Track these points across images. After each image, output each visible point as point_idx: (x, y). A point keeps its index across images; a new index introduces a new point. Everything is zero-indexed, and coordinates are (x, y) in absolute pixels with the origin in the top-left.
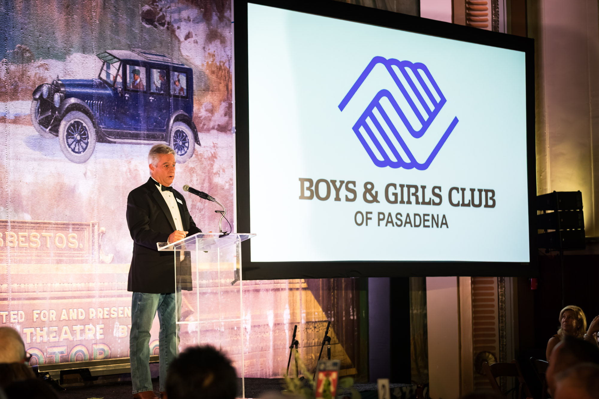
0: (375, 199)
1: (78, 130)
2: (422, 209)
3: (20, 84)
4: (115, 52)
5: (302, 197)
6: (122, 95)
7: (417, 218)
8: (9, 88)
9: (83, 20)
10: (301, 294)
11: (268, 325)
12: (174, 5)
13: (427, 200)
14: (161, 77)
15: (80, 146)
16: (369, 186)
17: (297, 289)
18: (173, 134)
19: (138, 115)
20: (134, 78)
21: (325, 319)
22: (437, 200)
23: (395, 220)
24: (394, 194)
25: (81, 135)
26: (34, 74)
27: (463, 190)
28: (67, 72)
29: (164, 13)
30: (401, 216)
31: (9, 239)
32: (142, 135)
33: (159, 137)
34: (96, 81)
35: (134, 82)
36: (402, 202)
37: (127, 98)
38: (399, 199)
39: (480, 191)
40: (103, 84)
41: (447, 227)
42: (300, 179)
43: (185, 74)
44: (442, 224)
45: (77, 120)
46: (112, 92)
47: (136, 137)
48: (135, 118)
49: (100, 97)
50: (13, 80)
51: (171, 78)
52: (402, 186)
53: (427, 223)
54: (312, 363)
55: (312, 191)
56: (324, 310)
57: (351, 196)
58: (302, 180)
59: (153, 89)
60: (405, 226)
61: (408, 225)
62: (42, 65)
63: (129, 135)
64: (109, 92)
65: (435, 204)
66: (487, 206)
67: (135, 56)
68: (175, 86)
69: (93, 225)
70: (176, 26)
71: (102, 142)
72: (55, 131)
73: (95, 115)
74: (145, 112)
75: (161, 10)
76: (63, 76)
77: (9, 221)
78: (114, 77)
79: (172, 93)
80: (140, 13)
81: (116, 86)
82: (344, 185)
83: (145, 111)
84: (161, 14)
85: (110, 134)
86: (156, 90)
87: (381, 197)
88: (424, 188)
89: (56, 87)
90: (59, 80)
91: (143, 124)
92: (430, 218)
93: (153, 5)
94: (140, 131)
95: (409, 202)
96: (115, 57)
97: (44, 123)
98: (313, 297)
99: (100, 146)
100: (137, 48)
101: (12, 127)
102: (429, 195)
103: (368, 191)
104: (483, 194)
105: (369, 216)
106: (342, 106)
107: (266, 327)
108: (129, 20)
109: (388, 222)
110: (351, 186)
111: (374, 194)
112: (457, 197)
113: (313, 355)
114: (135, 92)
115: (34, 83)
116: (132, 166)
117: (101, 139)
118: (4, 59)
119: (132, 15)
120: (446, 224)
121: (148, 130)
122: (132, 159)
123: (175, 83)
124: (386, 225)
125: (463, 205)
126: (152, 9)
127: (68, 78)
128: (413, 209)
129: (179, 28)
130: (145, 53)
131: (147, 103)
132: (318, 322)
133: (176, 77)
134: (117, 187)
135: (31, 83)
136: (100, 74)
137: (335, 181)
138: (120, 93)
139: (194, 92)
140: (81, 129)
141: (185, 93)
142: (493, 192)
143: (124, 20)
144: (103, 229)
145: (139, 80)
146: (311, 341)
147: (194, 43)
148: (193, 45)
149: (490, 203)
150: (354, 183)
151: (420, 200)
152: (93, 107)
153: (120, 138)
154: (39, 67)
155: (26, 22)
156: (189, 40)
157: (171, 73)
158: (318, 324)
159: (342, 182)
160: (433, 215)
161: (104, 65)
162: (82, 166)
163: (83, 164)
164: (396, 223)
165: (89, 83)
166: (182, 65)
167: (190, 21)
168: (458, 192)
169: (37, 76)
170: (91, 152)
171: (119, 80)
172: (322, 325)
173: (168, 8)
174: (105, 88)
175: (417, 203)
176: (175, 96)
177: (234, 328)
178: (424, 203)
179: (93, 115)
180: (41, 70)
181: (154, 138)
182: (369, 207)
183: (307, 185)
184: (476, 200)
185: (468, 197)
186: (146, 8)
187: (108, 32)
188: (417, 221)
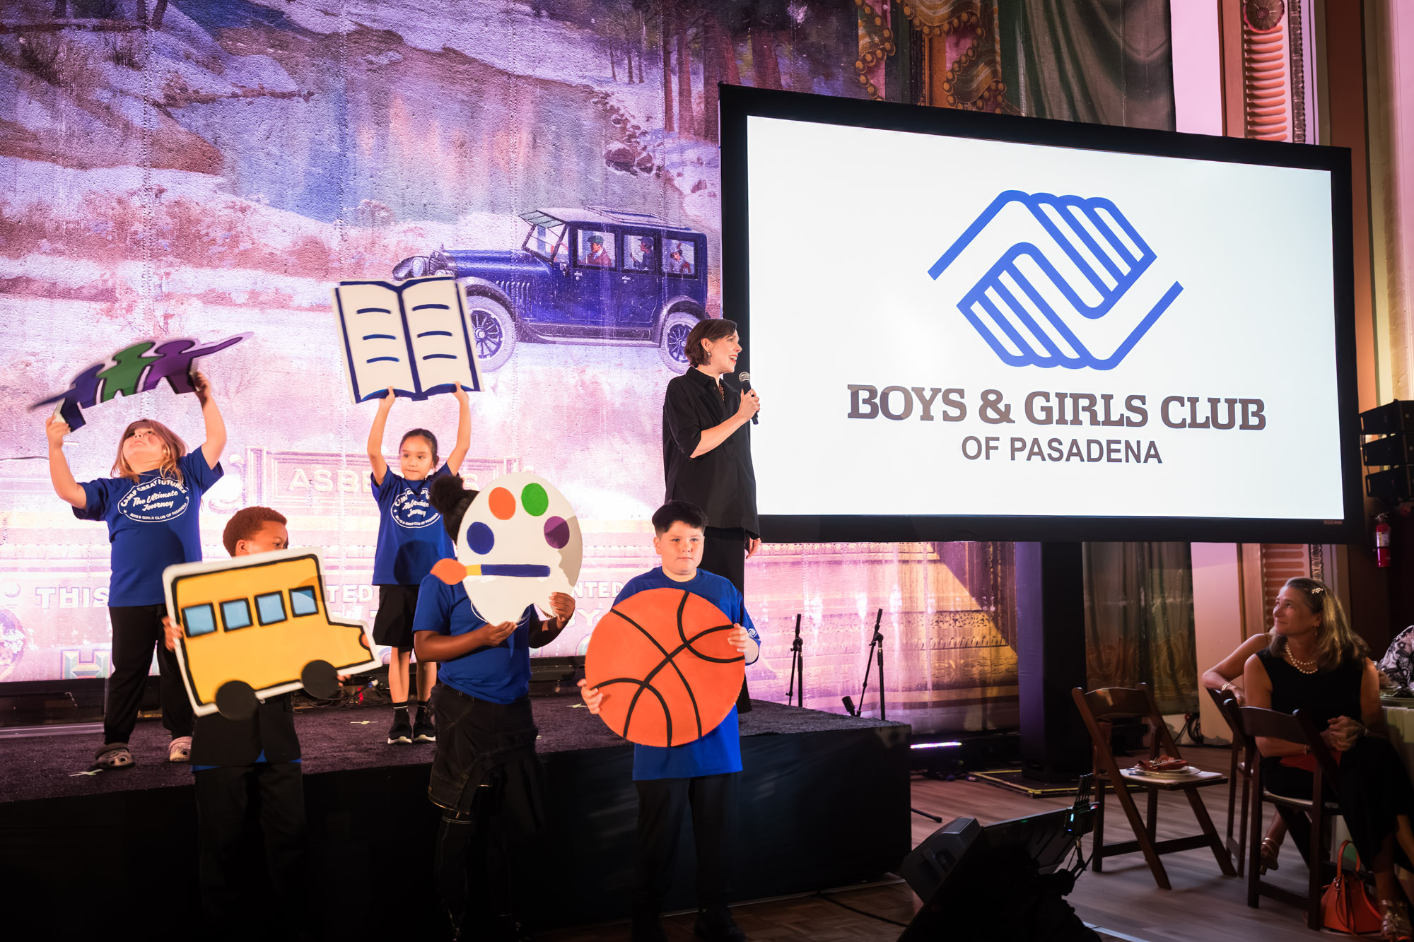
0: (1005, 417)
1: (480, 323)
2: (1104, 434)
3: (367, 256)
4: (554, 211)
5: (855, 414)
6: (568, 273)
7: (1095, 447)
8: (348, 262)
9: (493, 164)
10: (926, 569)
11: (856, 614)
12: (671, 141)
13: (1115, 417)
14: (645, 246)
15: (485, 347)
16: (992, 397)
17: (919, 562)
18: (667, 331)
19: (600, 303)
20: (592, 248)
21: (976, 607)
22: (1137, 418)
23: (1046, 450)
24: (1043, 409)
25: (486, 332)
26: (395, 243)
27: (1194, 401)
28: (460, 240)
29: (651, 154)
30: (1060, 443)
31: (342, 480)
32: (607, 332)
33: (639, 335)
34: (518, 252)
35: (591, 256)
36: (1062, 421)
37: (577, 278)
38: (1056, 416)
39: (1230, 403)
40: (532, 258)
41: (1160, 461)
42: (849, 387)
43: (692, 243)
44: (1148, 456)
45: (478, 309)
46: (550, 269)
47: (596, 334)
48: (594, 309)
49: (524, 277)
50: (354, 251)
51: (664, 248)
52: (1061, 397)
53: (1114, 456)
54: (949, 674)
55: (874, 406)
56: (973, 594)
57: (954, 412)
58: (854, 391)
59: (629, 264)
60: (1068, 459)
61: (1075, 459)
62: (410, 230)
63: (581, 332)
64: (543, 268)
65: (1130, 423)
66: (1245, 426)
67: (592, 217)
68: (673, 260)
69: (509, 462)
70: (674, 172)
71: (530, 341)
73: (515, 302)
74: (612, 299)
75: (644, 148)
76: (452, 245)
77: (343, 454)
78: (552, 247)
79: (665, 270)
80: (604, 153)
81: (556, 260)
82: (940, 396)
83: (612, 297)
84: (644, 154)
85: (543, 331)
86: (635, 265)
87: (1018, 412)
88: (1107, 398)
89: (438, 261)
90: (444, 251)
91: (608, 316)
92: (1122, 447)
93: (630, 142)
94: (603, 325)
95: (1076, 421)
96: (555, 219)
98: (951, 575)
99: (523, 347)
100: (598, 205)
102: (1118, 409)
103: (986, 404)
104: (1238, 407)
105: (992, 443)
106: (936, 271)
107: (853, 617)
108: (582, 164)
109: (1031, 453)
110: (954, 397)
111: (1003, 409)
112: (1178, 413)
113: (952, 663)
114: (594, 269)
115: (397, 256)
116: (587, 377)
117: (525, 336)
118: (338, 221)
119: (589, 156)
120: (1157, 456)
121: (618, 324)
122: (587, 366)
123: (672, 256)
124: (1029, 459)
125: (1194, 424)
126: (627, 148)
127: (461, 248)
128: (1085, 432)
129: (679, 175)
130: (612, 212)
131: (617, 286)
132: (962, 611)
133: (675, 246)
134: (557, 408)
135: (388, 255)
136: (525, 243)
137: (923, 389)
138: (564, 270)
139: (709, 268)
140: (487, 322)
141: (693, 271)
142: (1259, 403)
143: (573, 163)
144: (529, 468)
145: (600, 252)
146: (947, 640)
147: (710, 196)
148: (707, 199)
149: (1254, 421)
150: (961, 392)
151: (1101, 417)
152: (510, 291)
153: (564, 336)
154: (404, 232)
155: (381, 167)
156: (699, 193)
157: (664, 241)
158: (962, 615)
159: (935, 391)
160: (1127, 443)
161: (533, 229)
163: (491, 373)
164: (1050, 455)
165: (503, 256)
166: (686, 229)
167: (702, 164)
168: (1183, 405)
169: (402, 245)
170: (507, 356)
171: (563, 251)
172: (969, 617)
173: (659, 145)
174: (534, 263)
175: (1094, 421)
176: (673, 276)
177: (791, 618)
178: (1108, 422)
179: (510, 302)
180: (410, 236)
181: (630, 336)
182: (992, 430)
183: (864, 395)
184: (1223, 418)
185: (1204, 412)
186: (616, 146)
187: (542, 182)
188: (1095, 452)
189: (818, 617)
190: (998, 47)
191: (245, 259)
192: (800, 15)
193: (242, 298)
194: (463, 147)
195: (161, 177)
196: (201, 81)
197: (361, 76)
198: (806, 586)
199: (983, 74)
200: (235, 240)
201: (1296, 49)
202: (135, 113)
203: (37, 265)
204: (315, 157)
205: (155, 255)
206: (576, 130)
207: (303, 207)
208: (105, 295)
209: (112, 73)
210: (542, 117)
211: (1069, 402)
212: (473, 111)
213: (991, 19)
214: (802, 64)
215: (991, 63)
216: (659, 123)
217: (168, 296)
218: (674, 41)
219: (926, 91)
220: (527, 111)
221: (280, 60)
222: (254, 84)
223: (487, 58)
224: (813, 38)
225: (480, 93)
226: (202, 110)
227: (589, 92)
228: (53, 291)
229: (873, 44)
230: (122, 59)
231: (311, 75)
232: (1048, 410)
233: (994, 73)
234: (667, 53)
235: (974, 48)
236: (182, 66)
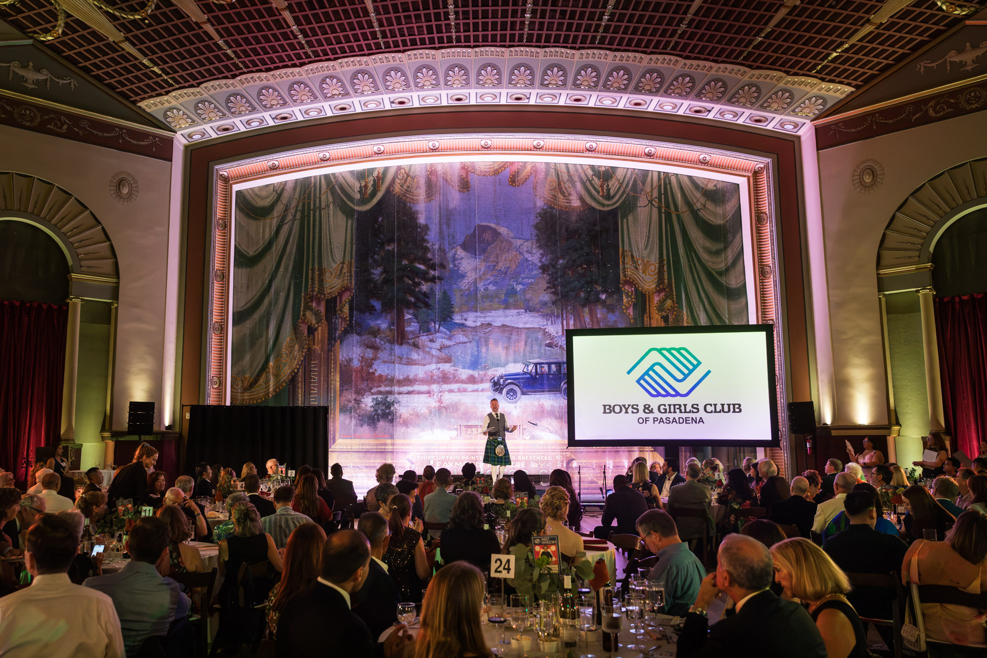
0: (651, 412)
1: (512, 391)
2: (684, 415)
3: (484, 377)
4: (531, 361)
5: (605, 412)
8: (479, 380)
9: (515, 351)
12: (563, 338)
13: (688, 410)
14: (556, 367)
15: (513, 397)
16: (647, 406)
18: (563, 389)
19: (544, 383)
20: (542, 369)
22: (696, 411)
23: (665, 421)
25: (513, 393)
26: (490, 374)
27: (715, 405)
28: (506, 371)
29: (558, 342)
30: (670, 418)
32: (546, 391)
33: (555, 391)
34: (521, 372)
35: (541, 371)
36: (670, 412)
37: (537, 377)
38: (668, 411)
39: (729, 405)
40: (525, 373)
41: (703, 423)
42: (603, 405)
44: (699, 421)
45: (511, 388)
46: (530, 376)
47: (543, 391)
48: (542, 384)
49: (523, 378)
50: (481, 376)
51: (562, 367)
52: (670, 405)
53: (688, 421)
55: (611, 410)
57: (635, 411)
58: (605, 406)
59: (552, 372)
60: (672, 423)
61: (674, 423)
62: (494, 370)
63: (539, 391)
64: (528, 376)
65: (693, 412)
66: (734, 411)
67: (541, 361)
71: (525, 394)
72: (501, 392)
73: (521, 385)
75: (556, 341)
78: (531, 370)
81: (532, 373)
83: (547, 381)
84: (556, 343)
85: (528, 392)
86: (554, 372)
87: (656, 410)
88: (685, 405)
89: (501, 377)
90: (503, 374)
91: (546, 386)
92: (690, 419)
94: (545, 389)
95: (675, 412)
96: (531, 363)
97: (495, 390)
99: (523, 396)
101: (480, 393)
102: (689, 408)
103: (646, 408)
104: (732, 406)
105: (647, 419)
106: (629, 372)
109: (660, 421)
110: (635, 407)
111: (651, 409)
112: (709, 408)
114: (542, 374)
115: (491, 376)
116: (541, 403)
117: (523, 393)
119: (540, 345)
120: (703, 421)
121: (549, 388)
122: (541, 400)
123: (564, 369)
124: (659, 423)
125: (716, 412)
126: (551, 341)
127: (507, 373)
128: (678, 415)
130: (546, 359)
131: (548, 378)
134: (532, 411)
135: (489, 377)
136: (523, 370)
137: (625, 405)
138: (534, 375)
142: (740, 405)
143: (536, 348)
144: (525, 427)
145: (544, 370)
149: (737, 410)
150: (637, 405)
151: (683, 411)
152: (520, 382)
153: (534, 393)
157: (562, 365)
159: (629, 405)
160: (692, 418)
161: (525, 366)
162: (514, 405)
165: (517, 374)
168: (712, 406)
169: (492, 374)
170: (519, 399)
171: (534, 371)
173: (560, 340)
174: (526, 375)
175: (681, 412)
178: (685, 412)
179: (519, 385)
181: (552, 391)
182: (647, 416)
183: (607, 407)
184: (726, 409)
185: (719, 408)
186: (548, 342)
187: (528, 354)
188: (681, 420)
189: (611, 467)
190: (674, 293)
191: (457, 382)
192: (603, 297)
193: (456, 390)
194: (507, 348)
195: (439, 365)
196: (447, 343)
197: (482, 335)
198: (607, 458)
199: (669, 303)
200: (455, 377)
201: (775, 286)
202: (434, 352)
203: (416, 388)
204: (472, 356)
205: (438, 383)
206: (537, 339)
207: (469, 368)
208: (429, 392)
209: (429, 344)
210: (527, 337)
211: (672, 407)
212: (509, 339)
213: (672, 285)
214: (605, 310)
215: (672, 299)
216: (560, 333)
217: (441, 392)
218: (564, 311)
219: (648, 311)
220: (523, 336)
221: (464, 335)
222: (458, 341)
223: (513, 325)
224: (608, 303)
225: (511, 334)
226: (448, 349)
227: (540, 329)
228: (419, 393)
229: (629, 301)
230: (432, 341)
231: (471, 337)
232: (665, 410)
233: (673, 301)
234: (562, 315)
235: (665, 295)
236: (443, 340)
